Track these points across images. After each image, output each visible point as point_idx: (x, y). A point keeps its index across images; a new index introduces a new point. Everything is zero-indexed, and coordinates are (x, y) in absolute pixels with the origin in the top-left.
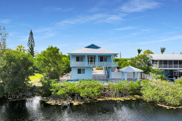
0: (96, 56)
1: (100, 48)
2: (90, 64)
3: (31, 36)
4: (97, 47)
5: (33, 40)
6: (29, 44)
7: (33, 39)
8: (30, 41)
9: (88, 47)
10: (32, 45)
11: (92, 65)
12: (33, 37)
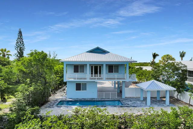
0: (103, 65)
1: (109, 52)
2: (94, 77)
3: (19, 37)
4: (104, 52)
5: (23, 42)
6: (17, 47)
7: (22, 40)
8: (19, 43)
9: (92, 51)
10: (20, 48)
11: (96, 77)
12: (22, 38)
